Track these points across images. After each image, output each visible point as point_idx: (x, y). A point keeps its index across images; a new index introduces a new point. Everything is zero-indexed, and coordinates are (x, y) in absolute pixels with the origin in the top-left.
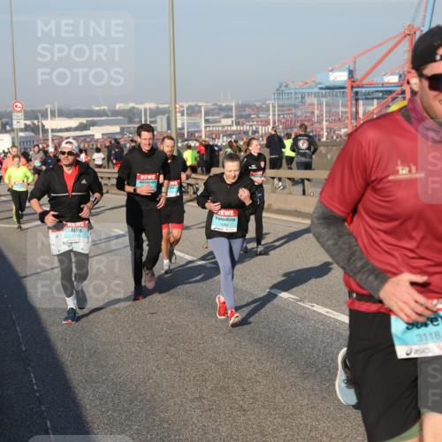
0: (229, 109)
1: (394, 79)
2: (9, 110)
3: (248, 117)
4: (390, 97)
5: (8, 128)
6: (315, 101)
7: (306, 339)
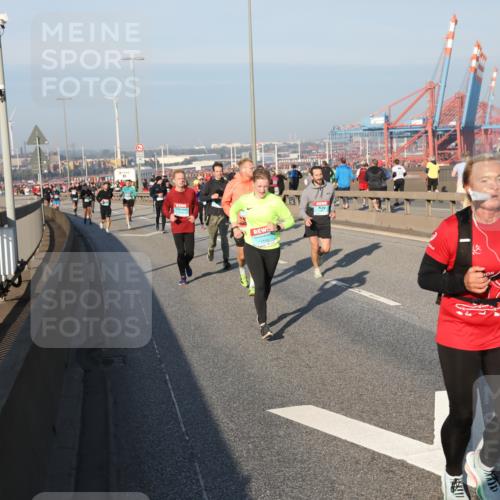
0: (296, 146)
1: (420, 122)
2: (133, 150)
3: (309, 152)
4: (416, 136)
5: (133, 164)
6: (360, 139)
7: (355, 315)
